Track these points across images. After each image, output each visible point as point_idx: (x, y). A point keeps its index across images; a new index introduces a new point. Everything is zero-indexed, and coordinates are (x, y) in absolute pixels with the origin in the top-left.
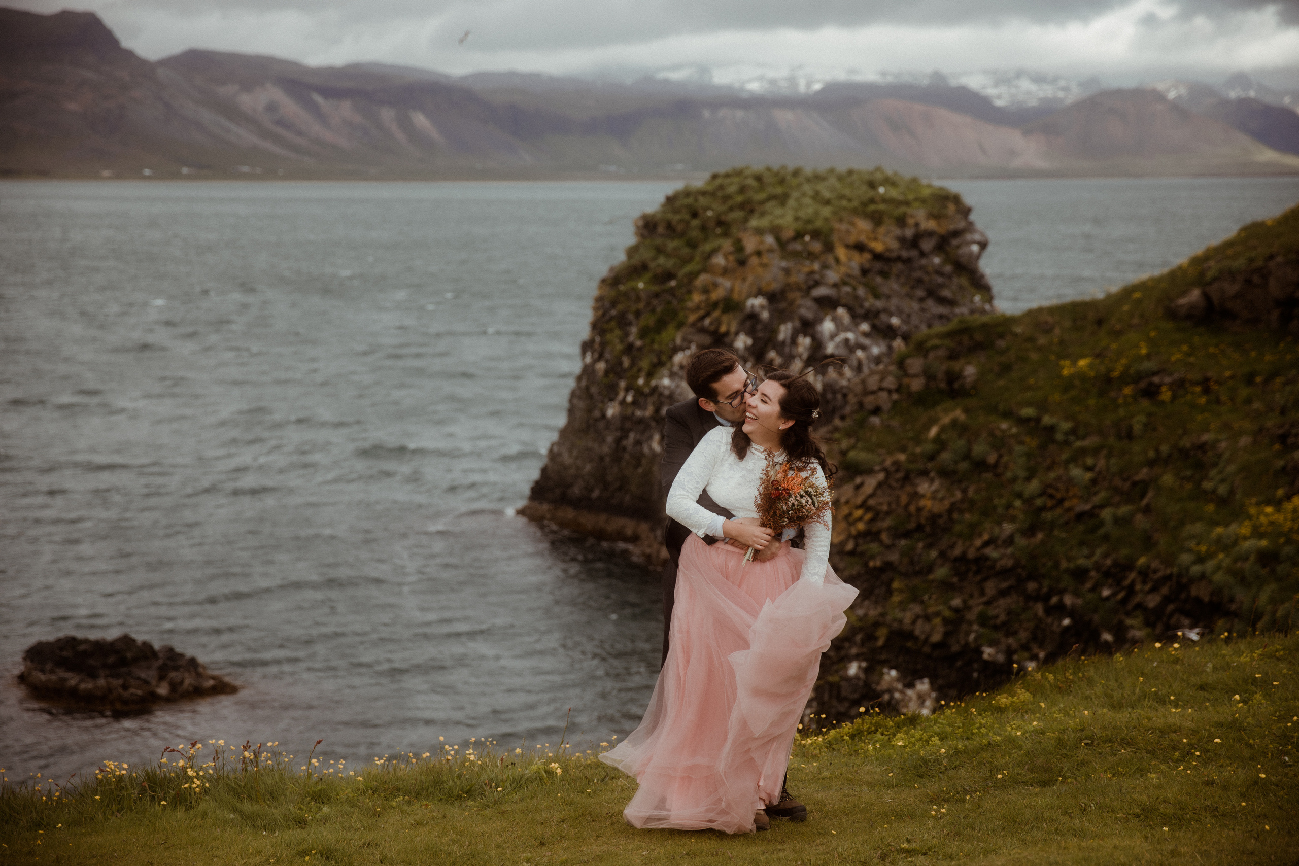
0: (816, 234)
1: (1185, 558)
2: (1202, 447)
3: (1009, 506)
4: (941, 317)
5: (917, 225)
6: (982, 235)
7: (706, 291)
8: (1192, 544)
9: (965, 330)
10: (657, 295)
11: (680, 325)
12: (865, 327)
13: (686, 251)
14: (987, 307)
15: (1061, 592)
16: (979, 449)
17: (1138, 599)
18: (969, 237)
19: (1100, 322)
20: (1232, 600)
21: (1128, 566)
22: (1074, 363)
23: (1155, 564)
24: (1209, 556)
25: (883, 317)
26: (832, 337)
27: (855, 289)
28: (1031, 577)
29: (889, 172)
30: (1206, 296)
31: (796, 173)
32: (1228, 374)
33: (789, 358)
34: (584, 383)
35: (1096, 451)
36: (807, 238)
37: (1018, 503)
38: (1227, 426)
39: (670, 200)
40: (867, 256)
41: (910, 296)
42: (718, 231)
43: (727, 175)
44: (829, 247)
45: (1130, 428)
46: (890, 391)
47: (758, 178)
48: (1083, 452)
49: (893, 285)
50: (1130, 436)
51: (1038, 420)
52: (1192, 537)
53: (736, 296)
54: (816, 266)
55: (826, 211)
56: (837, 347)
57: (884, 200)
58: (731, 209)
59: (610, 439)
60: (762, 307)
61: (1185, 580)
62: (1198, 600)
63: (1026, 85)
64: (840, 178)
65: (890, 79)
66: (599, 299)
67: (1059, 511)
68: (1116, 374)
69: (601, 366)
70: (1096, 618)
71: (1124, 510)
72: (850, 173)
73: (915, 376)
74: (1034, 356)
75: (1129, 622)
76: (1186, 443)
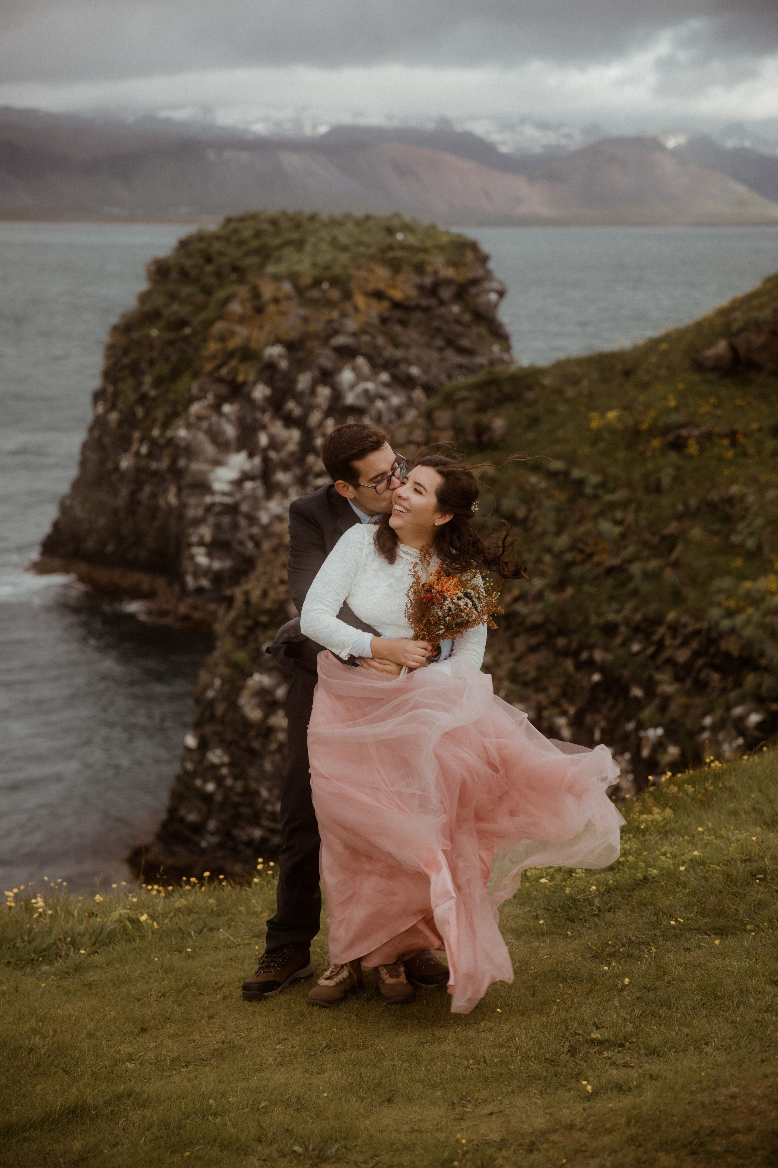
0: (334, 282)
1: (715, 613)
2: (730, 501)
3: (539, 561)
4: (460, 367)
5: (436, 273)
6: (501, 283)
7: (222, 339)
8: (722, 598)
9: (493, 382)
10: (171, 343)
11: (196, 375)
12: (385, 377)
13: (200, 298)
14: (506, 357)
15: (591, 648)
16: (508, 503)
17: (667, 654)
18: (487, 285)
19: (627, 374)
20: (762, 655)
21: (656, 621)
22: (603, 415)
23: (685, 619)
24: (738, 611)
25: (403, 367)
26: (352, 386)
27: (374, 337)
28: (561, 632)
29: (407, 217)
30: (733, 348)
31: (312, 218)
32: (755, 426)
33: (308, 409)
34: (96, 433)
35: (624, 505)
36: (325, 285)
37: (547, 558)
38: (754, 480)
39: (184, 244)
40: (386, 304)
41: (429, 346)
42: (234, 277)
43: (242, 219)
44: (347, 295)
45: (659, 482)
46: (418, 445)
47: (274, 222)
48: (612, 506)
49: (412, 335)
50: (658, 489)
51: (566, 473)
52: (720, 591)
53: (253, 345)
54: (335, 314)
55: (344, 258)
56: (357, 397)
57: (404, 247)
58: (247, 254)
59: (124, 492)
60: (280, 356)
61: (714, 635)
62: (727, 655)
63: (530, 131)
64: (358, 223)
65: (395, 123)
66: (111, 348)
67: (588, 566)
68: (644, 426)
69: (114, 416)
70: (626, 673)
71: (653, 564)
72: (368, 218)
73: (444, 429)
74: (562, 408)
75: (659, 677)
76: (714, 496)
